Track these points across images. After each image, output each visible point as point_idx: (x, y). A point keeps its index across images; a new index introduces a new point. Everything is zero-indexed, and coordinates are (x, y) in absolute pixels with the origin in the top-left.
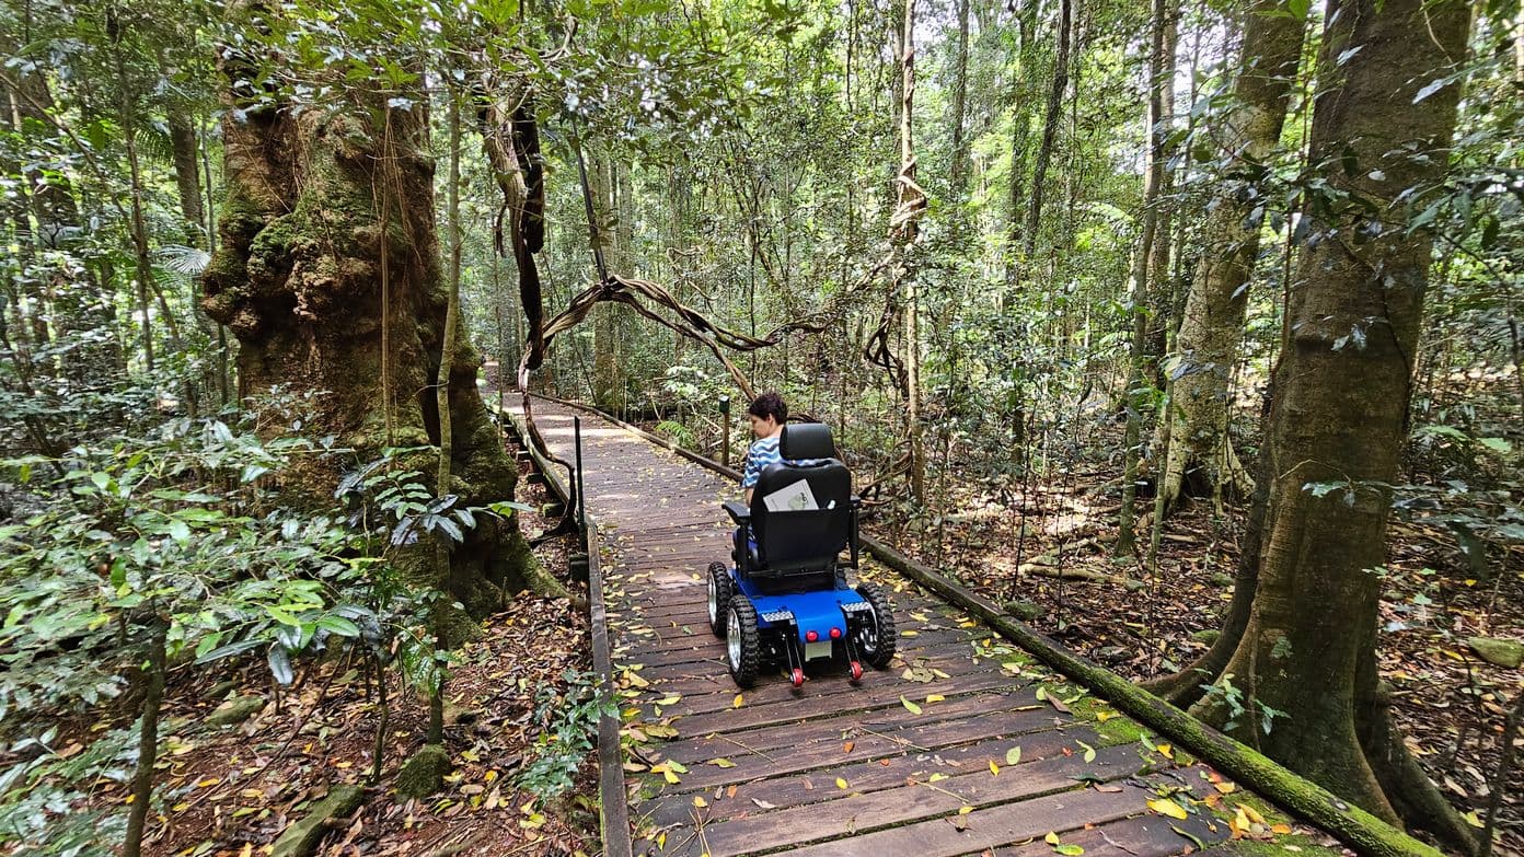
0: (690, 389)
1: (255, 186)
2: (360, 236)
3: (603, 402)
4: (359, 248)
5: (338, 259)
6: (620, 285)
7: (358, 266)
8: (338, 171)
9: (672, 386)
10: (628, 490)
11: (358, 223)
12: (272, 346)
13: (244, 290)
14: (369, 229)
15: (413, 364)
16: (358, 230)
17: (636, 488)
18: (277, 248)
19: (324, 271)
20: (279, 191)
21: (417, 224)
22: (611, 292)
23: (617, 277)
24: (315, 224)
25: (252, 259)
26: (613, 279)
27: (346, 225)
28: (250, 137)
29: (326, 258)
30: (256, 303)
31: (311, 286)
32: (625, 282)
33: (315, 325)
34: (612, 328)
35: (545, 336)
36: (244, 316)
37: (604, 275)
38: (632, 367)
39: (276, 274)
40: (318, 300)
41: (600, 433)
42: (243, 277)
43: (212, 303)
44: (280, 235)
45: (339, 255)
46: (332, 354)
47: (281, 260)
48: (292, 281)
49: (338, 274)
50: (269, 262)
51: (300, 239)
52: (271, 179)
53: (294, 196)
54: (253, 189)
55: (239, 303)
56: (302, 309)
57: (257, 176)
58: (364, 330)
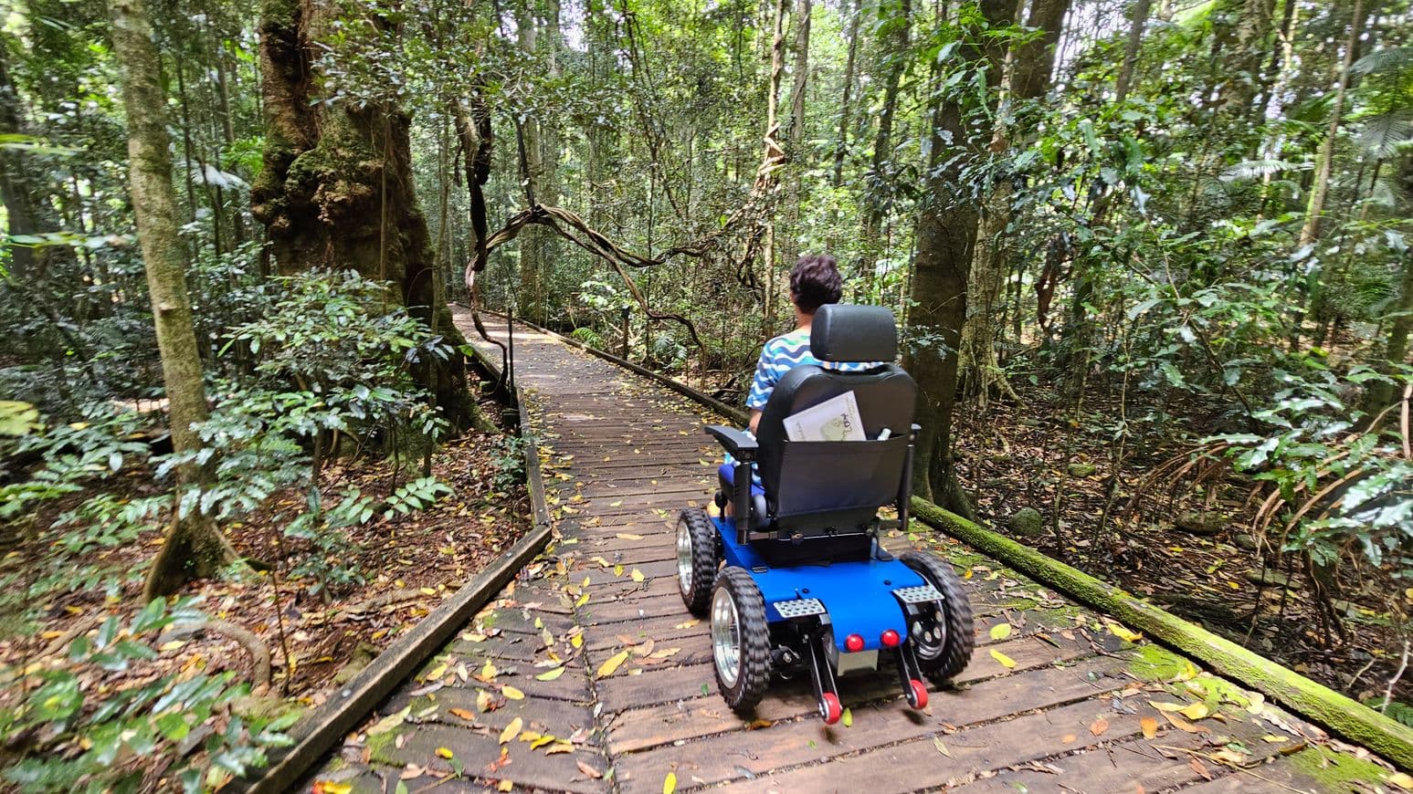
0: (600, 300)
1: (286, 127)
2: (364, 168)
3: (527, 313)
4: (363, 176)
5: (349, 184)
6: (544, 212)
7: (362, 189)
8: (348, 121)
9: (586, 297)
10: (547, 372)
11: (362, 159)
12: (298, 242)
13: (280, 201)
14: (370, 163)
15: (397, 260)
16: (362, 164)
17: (554, 372)
18: (307, 173)
19: (340, 193)
20: (303, 131)
21: (400, 160)
22: (536, 216)
23: (543, 206)
24: (332, 158)
25: (289, 180)
26: (539, 207)
27: (354, 160)
28: (283, 92)
29: (341, 183)
30: (288, 211)
31: (332, 201)
32: (548, 209)
33: (332, 229)
34: (536, 248)
35: (488, 246)
36: (281, 220)
37: (532, 203)
38: (553, 283)
39: (306, 191)
40: (336, 212)
41: (525, 336)
42: (281, 192)
43: (259, 209)
44: (309, 164)
45: (350, 181)
46: (342, 250)
47: (310, 181)
48: (317, 197)
49: (350, 194)
50: (302, 183)
51: (323, 168)
52: (296, 123)
53: (315, 136)
54: (285, 129)
55: (277, 211)
56: (324, 217)
57: (288, 119)
58: (365, 234)
